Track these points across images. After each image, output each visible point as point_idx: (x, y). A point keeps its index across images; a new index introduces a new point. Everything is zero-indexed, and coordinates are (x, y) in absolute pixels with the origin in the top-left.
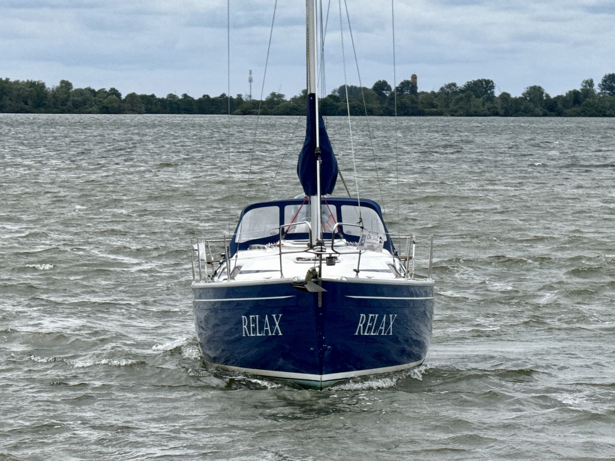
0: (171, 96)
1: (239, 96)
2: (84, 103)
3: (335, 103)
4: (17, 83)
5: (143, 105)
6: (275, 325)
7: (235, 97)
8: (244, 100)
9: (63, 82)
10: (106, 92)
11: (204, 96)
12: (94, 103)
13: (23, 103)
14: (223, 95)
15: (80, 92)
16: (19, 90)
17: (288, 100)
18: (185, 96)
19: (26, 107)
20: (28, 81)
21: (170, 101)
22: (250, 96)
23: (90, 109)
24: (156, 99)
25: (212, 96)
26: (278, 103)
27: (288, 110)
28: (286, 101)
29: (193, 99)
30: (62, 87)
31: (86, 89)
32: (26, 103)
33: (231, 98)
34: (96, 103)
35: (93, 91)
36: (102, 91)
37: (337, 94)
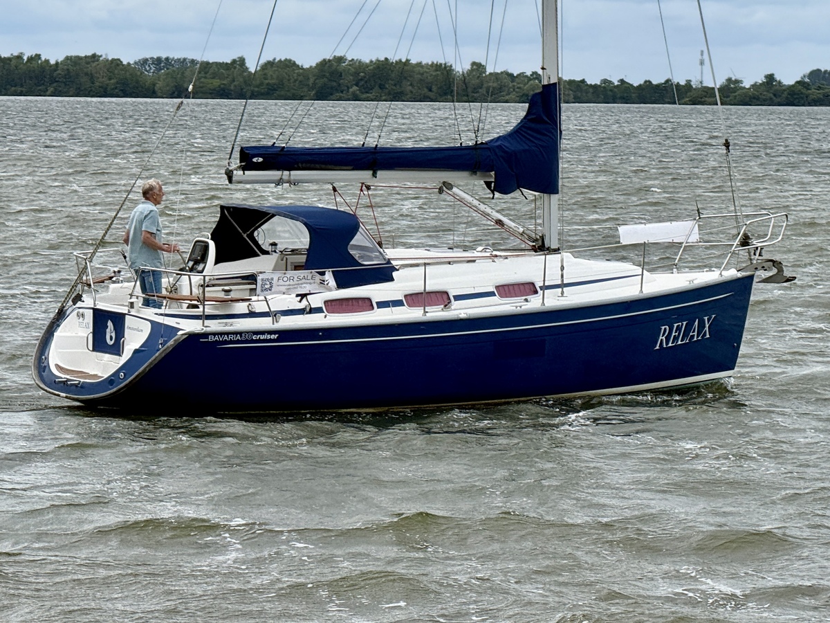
0: (605, 81)
1: (689, 82)
2: (501, 89)
3: (804, 91)
4: (419, 64)
5: (571, 92)
6: (705, 327)
7: (683, 83)
8: (694, 86)
9: (474, 64)
10: (527, 76)
11: (646, 82)
12: (512, 90)
13: (425, 89)
14: (668, 81)
15: (495, 75)
16: (422, 74)
17: (748, 87)
18: (622, 81)
19: (430, 94)
20: (433, 63)
21: (604, 87)
22: (701, 82)
23: (507, 97)
24: (587, 85)
25: (655, 82)
26: (735, 90)
27: (748, 99)
28: (745, 88)
29: (632, 85)
30: (472, 71)
31: (502, 73)
32: (430, 90)
33: (678, 85)
34: (514, 90)
35: (511, 75)
36: (521, 75)
37: (807, 80)
